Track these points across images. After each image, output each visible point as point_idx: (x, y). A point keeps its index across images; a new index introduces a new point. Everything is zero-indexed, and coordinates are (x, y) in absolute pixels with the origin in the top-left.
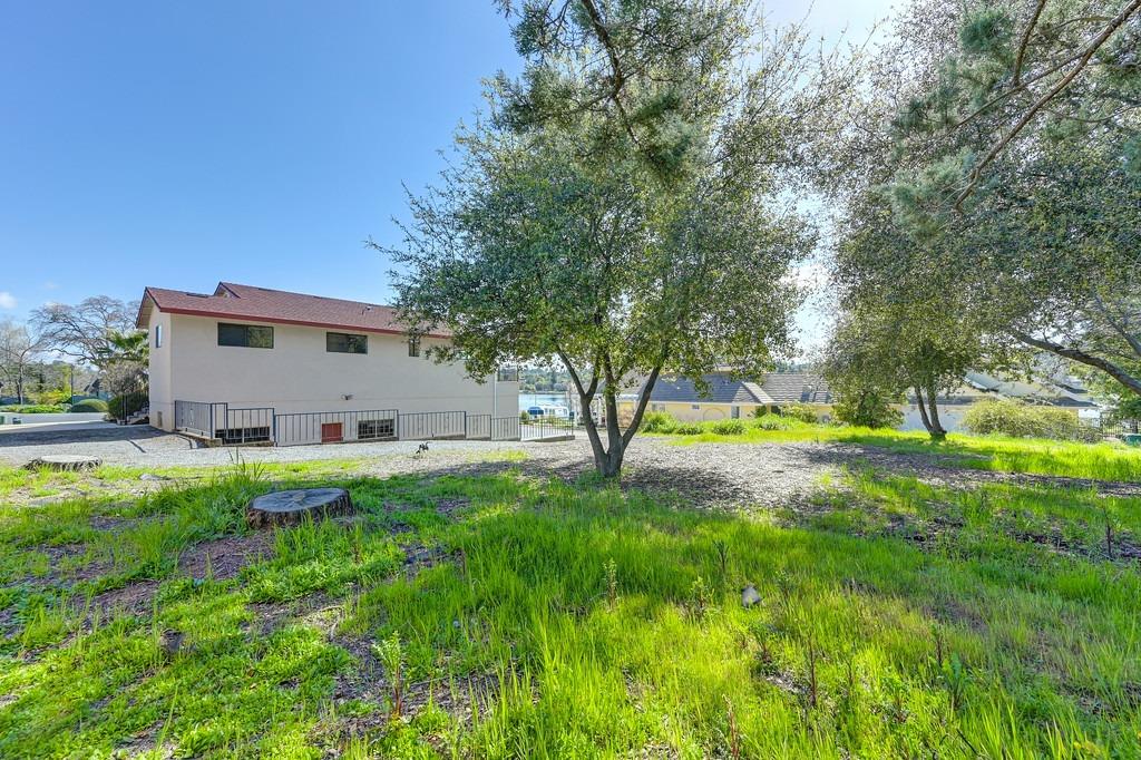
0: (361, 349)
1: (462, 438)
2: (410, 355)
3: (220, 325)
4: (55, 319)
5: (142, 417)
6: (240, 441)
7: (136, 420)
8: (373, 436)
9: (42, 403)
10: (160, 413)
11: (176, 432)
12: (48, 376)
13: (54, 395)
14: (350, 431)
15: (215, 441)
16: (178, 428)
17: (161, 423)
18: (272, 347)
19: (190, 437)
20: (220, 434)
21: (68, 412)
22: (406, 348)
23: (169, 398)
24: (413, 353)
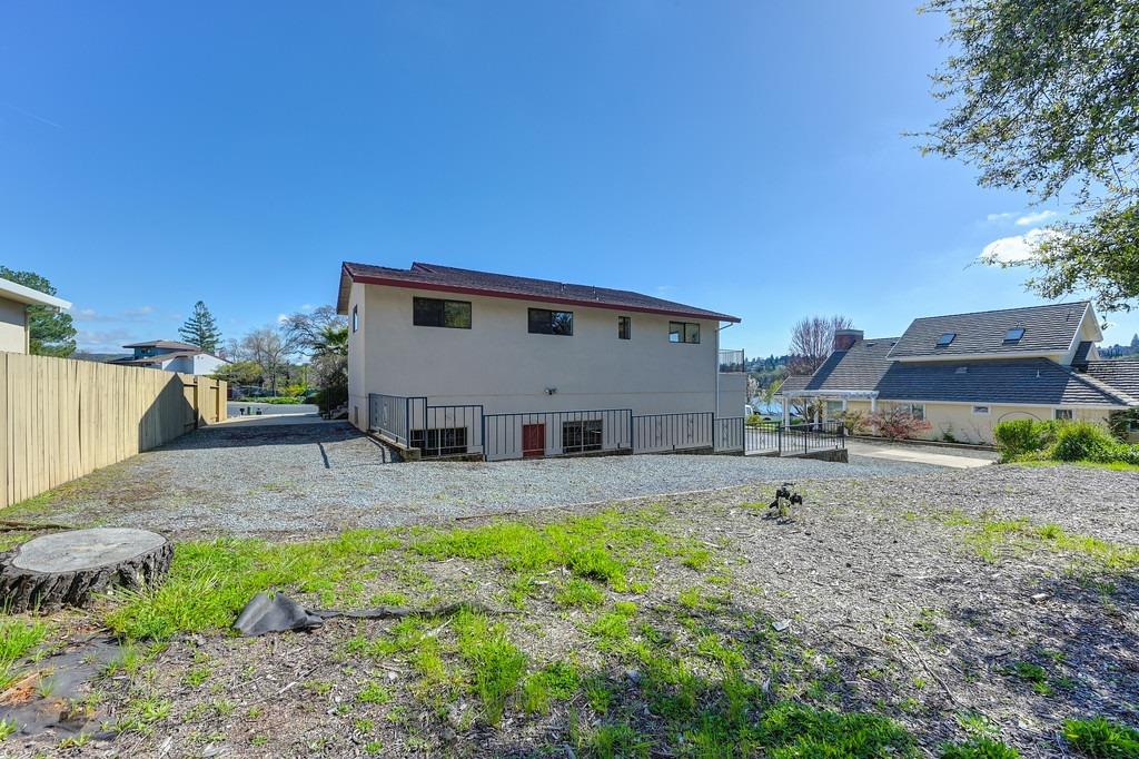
0: (565, 329)
1: (709, 451)
2: (620, 337)
3: (416, 300)
4: (297, 327)
5: (343, 411)
6: (436, 453)
7: (340, 414)
8: (579, 449)
9: (287, 396)
10: (356, 408)
11: (370, 433)
12: (292, 374)
13: (294, 389)
14: (554, 439)
15: (412, 452)
16: (373, 428)
17: (357, 422)
18: (470, 328)
19: (384, 442)
20: (417, 437)
21: (303, 403)
22: (616, 330)
23: (363, 392)
24: (624, 335)
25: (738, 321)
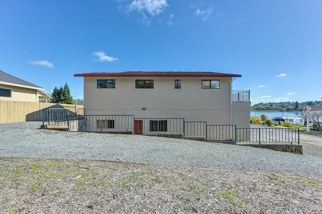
2: (175, 88)
3: (98, 80)
18: (115, 88)
22: (173, 85)
24: (178, 87)
25: (240, 76)
